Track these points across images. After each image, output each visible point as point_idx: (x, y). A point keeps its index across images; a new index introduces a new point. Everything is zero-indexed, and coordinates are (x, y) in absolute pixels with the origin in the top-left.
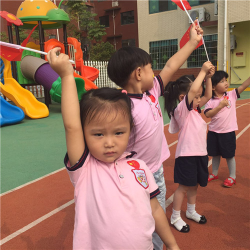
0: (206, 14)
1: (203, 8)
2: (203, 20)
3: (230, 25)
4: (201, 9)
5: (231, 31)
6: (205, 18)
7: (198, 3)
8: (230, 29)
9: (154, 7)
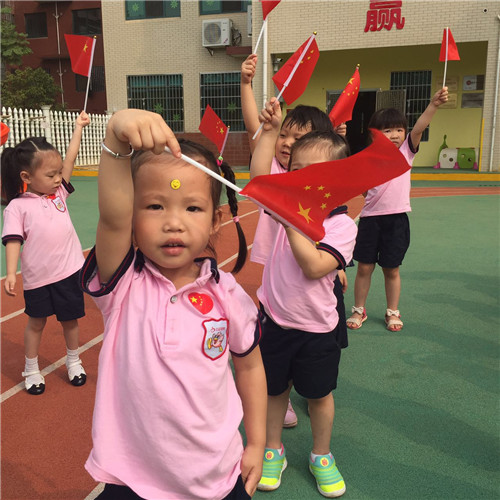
0: (233, 31)
1: (227, 20)
2: (228, 43)
3: (274, 56)
4: (224, 21)
5: (276, 69)
6: (233, 39)
7: (218, 8)
8: (274, 64)
9: (135, 8)
